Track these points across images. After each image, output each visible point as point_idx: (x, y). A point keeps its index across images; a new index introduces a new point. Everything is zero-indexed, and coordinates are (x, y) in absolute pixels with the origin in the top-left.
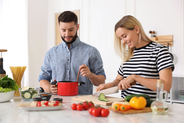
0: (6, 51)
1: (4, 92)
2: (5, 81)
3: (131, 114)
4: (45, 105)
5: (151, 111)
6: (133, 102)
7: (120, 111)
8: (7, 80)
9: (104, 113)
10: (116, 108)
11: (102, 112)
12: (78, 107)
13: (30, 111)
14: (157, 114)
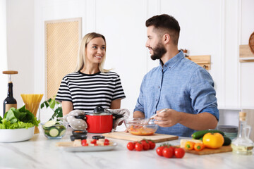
0: (16, 73)
1: (24, 127)
2: (22, 113)
3: (208, 154)
4: (93, 145)
5: (231, 150)
6: (208, 140)
7: (194, 151)
8: (25, 112)
9: (178, 153)
10: (189, 147)
11: (176, 152)
12: (137, 146)
13: (74, 152)
14: (239, 154)
